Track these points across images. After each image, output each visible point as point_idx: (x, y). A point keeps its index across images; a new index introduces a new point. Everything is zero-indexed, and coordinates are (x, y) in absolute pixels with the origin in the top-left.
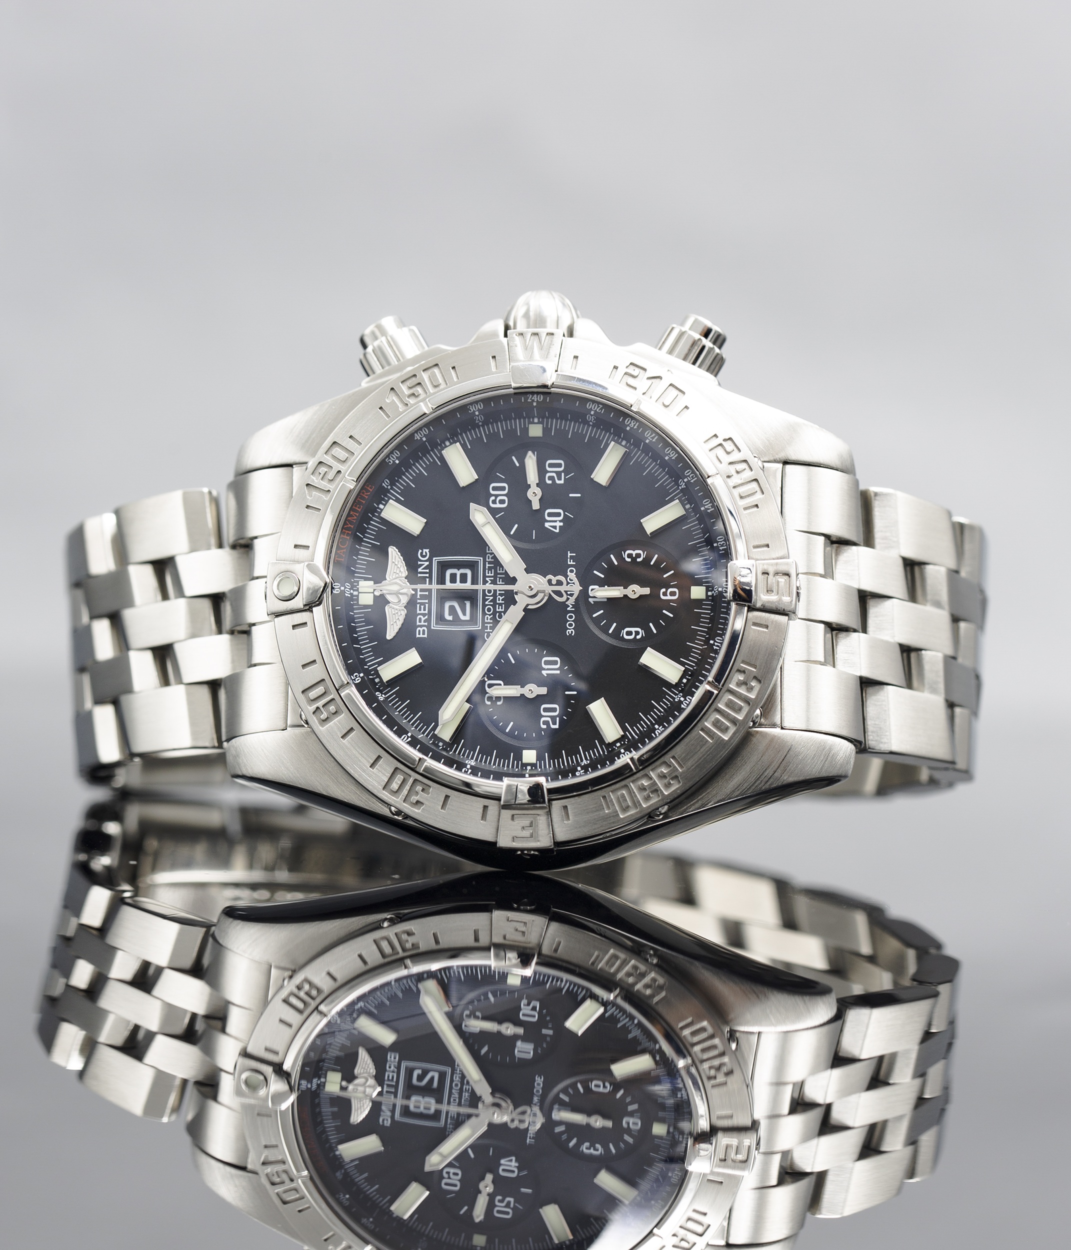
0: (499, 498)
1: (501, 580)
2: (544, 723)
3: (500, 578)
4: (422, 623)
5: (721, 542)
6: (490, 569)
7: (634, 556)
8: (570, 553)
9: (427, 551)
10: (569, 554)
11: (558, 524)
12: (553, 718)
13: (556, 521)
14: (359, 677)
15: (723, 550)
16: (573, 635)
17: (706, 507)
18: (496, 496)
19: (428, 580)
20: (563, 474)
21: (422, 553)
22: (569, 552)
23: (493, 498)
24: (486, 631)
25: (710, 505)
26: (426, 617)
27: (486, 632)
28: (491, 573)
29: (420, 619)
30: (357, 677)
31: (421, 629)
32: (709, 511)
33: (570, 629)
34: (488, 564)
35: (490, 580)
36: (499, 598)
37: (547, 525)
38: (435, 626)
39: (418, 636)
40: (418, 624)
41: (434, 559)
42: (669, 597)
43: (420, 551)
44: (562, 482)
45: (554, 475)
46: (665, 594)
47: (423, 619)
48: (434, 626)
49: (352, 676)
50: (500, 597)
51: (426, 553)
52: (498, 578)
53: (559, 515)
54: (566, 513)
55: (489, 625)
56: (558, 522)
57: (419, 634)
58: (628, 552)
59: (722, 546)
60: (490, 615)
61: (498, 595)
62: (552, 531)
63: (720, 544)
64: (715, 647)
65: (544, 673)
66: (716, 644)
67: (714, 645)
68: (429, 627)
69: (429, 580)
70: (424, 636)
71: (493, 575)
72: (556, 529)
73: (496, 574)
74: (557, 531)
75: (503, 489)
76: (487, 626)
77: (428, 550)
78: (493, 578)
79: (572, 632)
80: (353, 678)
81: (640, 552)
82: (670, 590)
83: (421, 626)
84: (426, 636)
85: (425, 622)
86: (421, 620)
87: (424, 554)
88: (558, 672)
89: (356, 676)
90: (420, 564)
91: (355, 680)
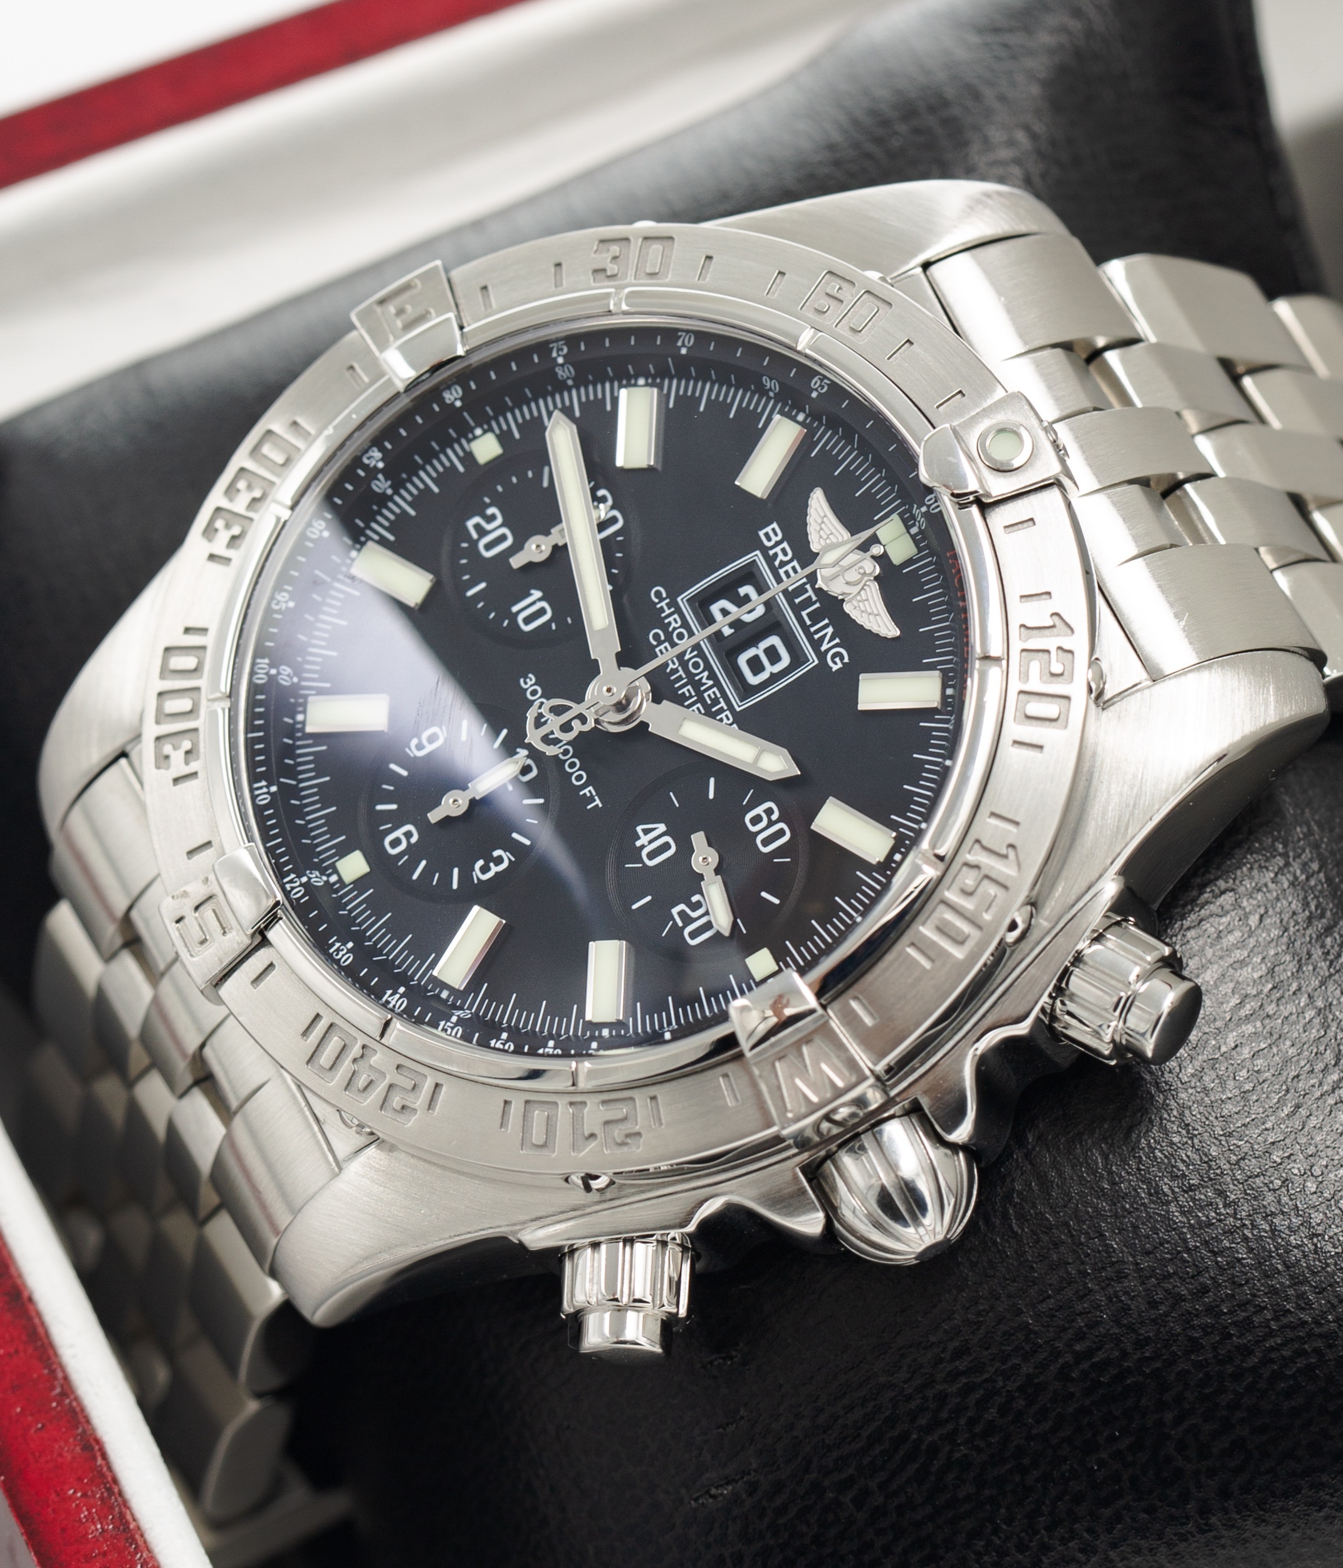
0: (765, 822)
1: (687, 694)
2: (493, 518)
3: (691, 697)
4: (778, 549)
5: (343, 955)
6: (715, 701)
7: (492, 865)
8: (597, 805)
9: (835, 668)
10: (598, 802)
11: (643, 840)
12: (482, 532)
13: (650, 842)
14: (816, 390)
15: (333, 945)
16: (522, 680)
17: (398, 996)
18: (771, 823)
19: (808, 622)
20: (680, 924)
21: (842, 658)
22: (600, 805)
23: (775, 817)
24: (668, 601)
25: (393, 1003)
26: (777, 563)
27: (665, 599)
28: (709, 696)
29: (785, 554)
30: (820, 386)
31: (774, 539)
32: (389, 992)
33: (531, 686)
34: (722, 707)
35: (705, 684)
36: (674, 664)
37: (662, 828)
38: (756, 558)
39: (775, 525)
40: (785, 545)
41: (816, 662)
42: (399, 833)
43: (846, 660)
44: (675, 911)
45: (694, 915)
46: (408, 835)
47: (781, 557)
48: (757, 556)
49: (829, 382)
50: (674, 667)
51: (835, 663)
52: (693, 694)
53: (652, 855)
54: (640, 865)
55: (668, 612)
56: (646, 844)
57: (773, 530)
58: (505, 865)
59: (338, 950)
60: (675, 629)
61: (680, 668)
62: (648, 824)
63: (343, 950)
64: (264, 783)
65: (537, 594)
66: (265, 790)
67: (268, 787)
68: (765, 550)
69: (805, 623)
70: (764, 531)
71: (706, 695)
72: (643, 830)
73: (701, 700)
74: (639, 829)
75: (766, 842)
76: (669, 609)
77: (834, 670)
78: (702, 688)
79: (526, 683)
80: (826, 381)
81: (485, 877)
82: (403, 846)
83: (777, 544)
84: (761, 533)
85: (776, 555)
86: (783, 552)
87: (837, 660)
88: (515, 609)
89: (823, 387)
90: (835, 639)
91: (822, 380)
